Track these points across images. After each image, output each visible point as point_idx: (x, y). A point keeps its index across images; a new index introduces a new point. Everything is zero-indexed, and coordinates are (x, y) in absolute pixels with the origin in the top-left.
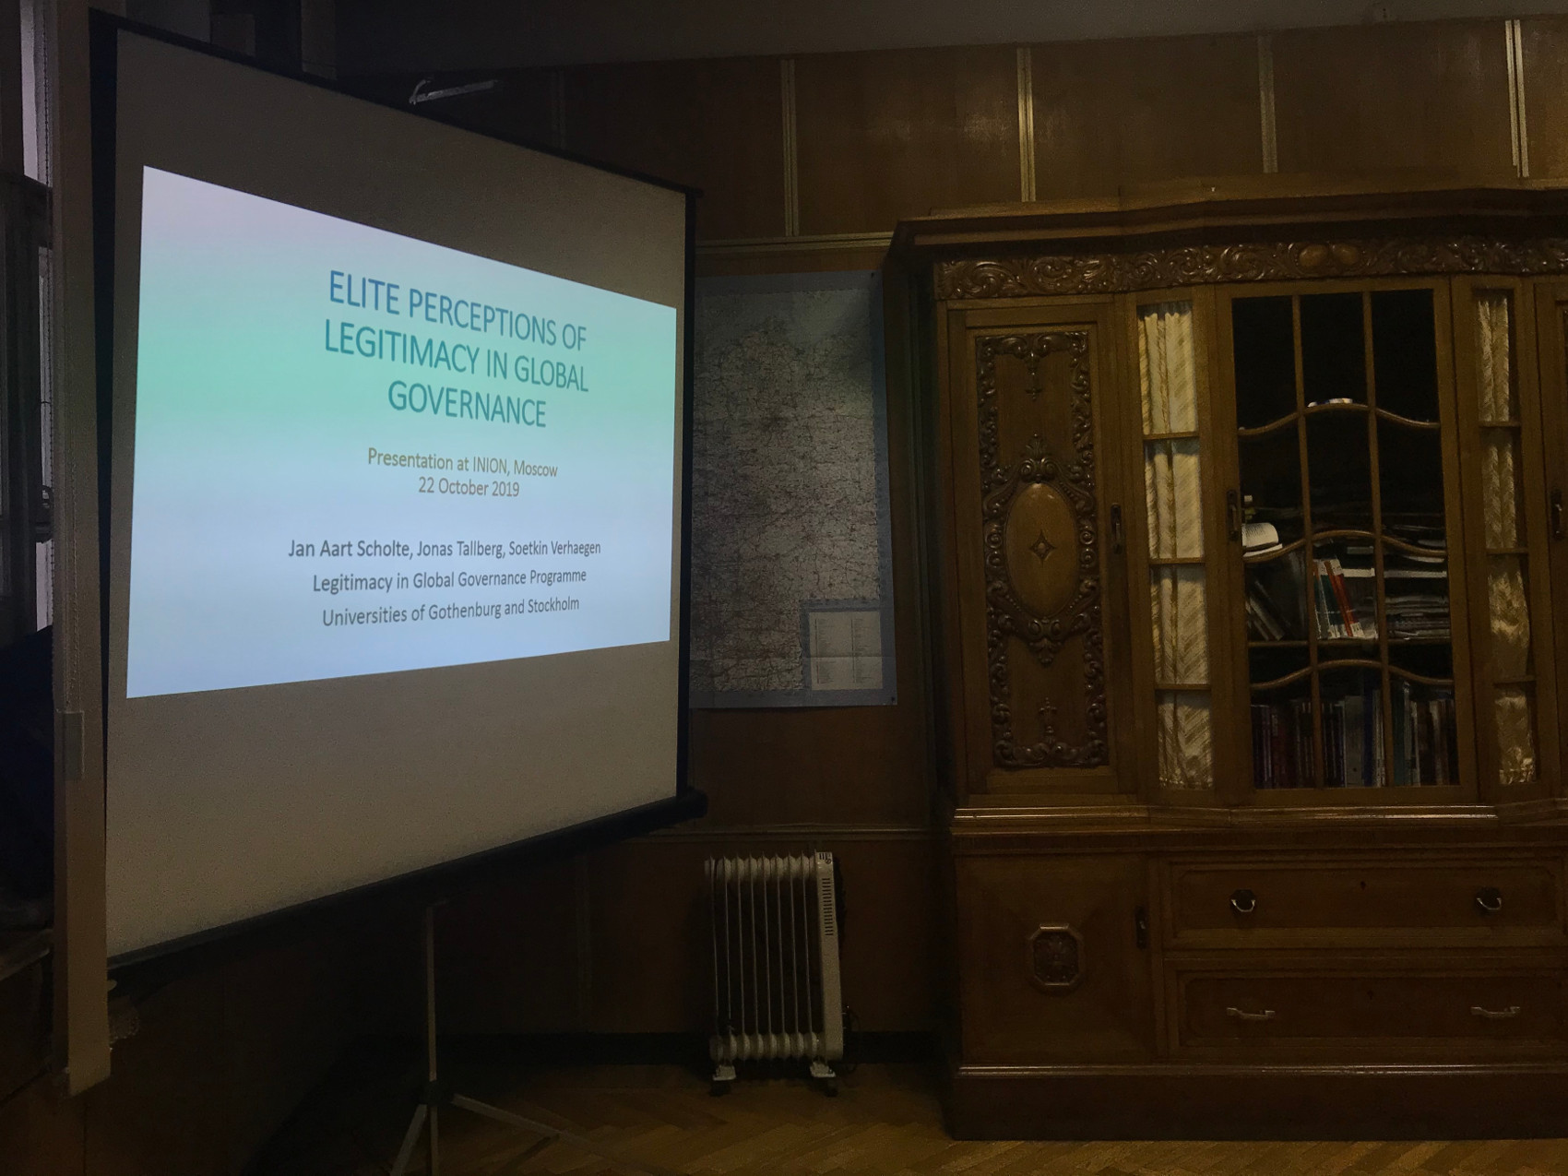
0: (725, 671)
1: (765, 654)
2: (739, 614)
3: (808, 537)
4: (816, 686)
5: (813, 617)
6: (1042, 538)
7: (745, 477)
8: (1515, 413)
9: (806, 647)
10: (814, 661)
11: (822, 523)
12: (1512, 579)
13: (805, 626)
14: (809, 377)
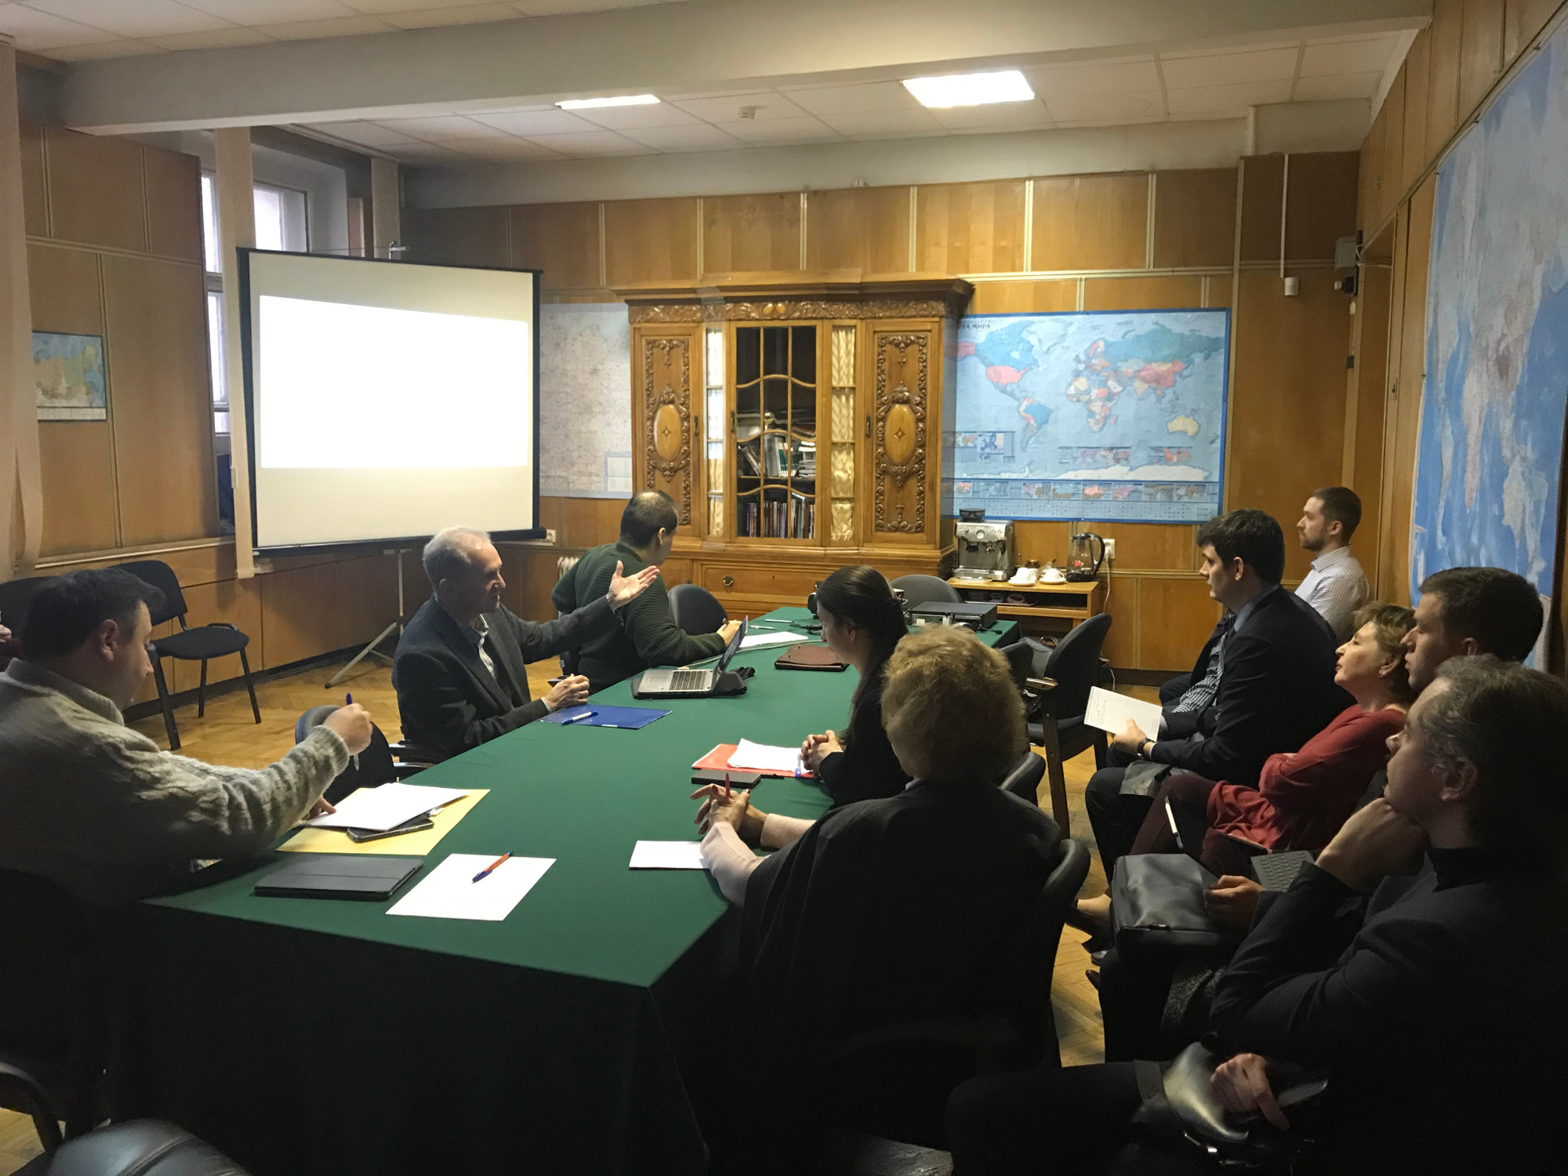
0: (573, 481)
1: (590, 475)
2: (580, 457)
3: (608, 424)
4: (610, 489)
5: (609, 460)
6: (666, 429)
7: (583, 396)
8: (854, 382)
9: (606, 472)
10: (610, 479)
11: (614, 418)
12: (848, 453)
13: (606, 463)
14: (609, 351)
